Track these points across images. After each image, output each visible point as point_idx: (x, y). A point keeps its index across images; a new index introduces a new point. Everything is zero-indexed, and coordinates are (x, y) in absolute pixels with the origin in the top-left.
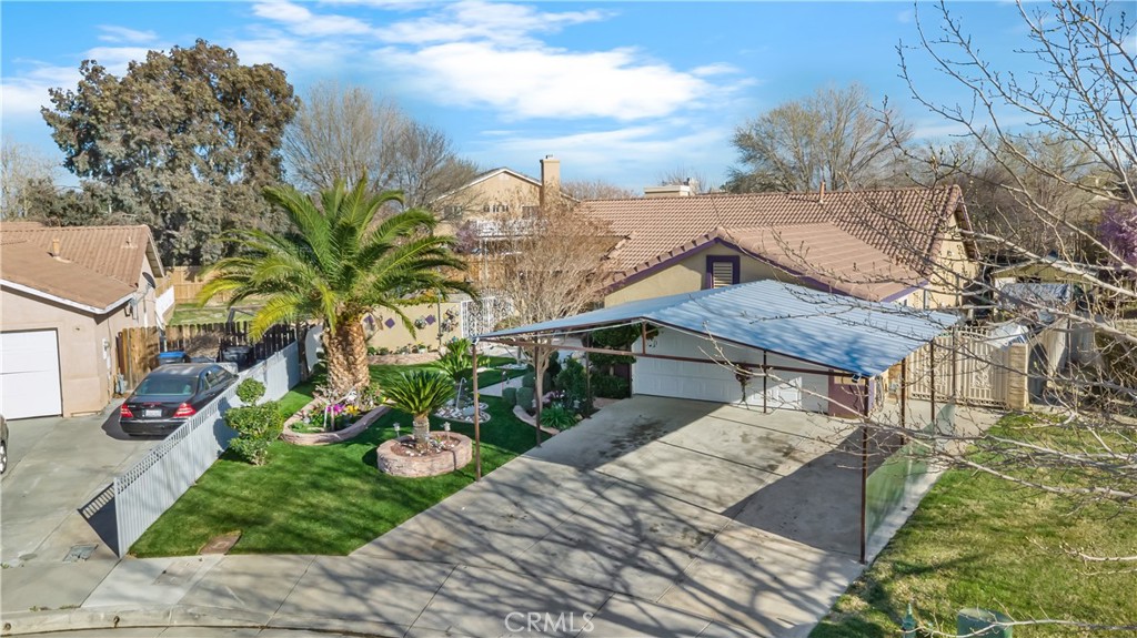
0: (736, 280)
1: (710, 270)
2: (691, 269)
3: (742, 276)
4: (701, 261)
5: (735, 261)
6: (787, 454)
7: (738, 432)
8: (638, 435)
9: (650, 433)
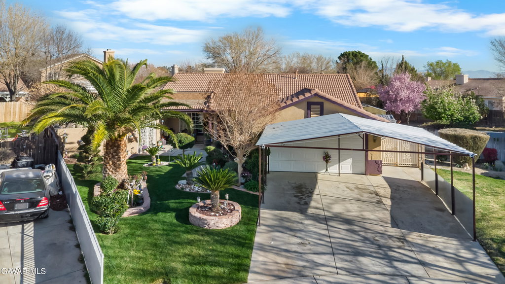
0: (322, 114)
1: (309, 108)
2: (299, 108)
3: (325, 112)
4: (305, 105)
5: (321, 104)
6: (377, 194)
7: (342, 186)
8: (301, 192)
9: (304, 190)
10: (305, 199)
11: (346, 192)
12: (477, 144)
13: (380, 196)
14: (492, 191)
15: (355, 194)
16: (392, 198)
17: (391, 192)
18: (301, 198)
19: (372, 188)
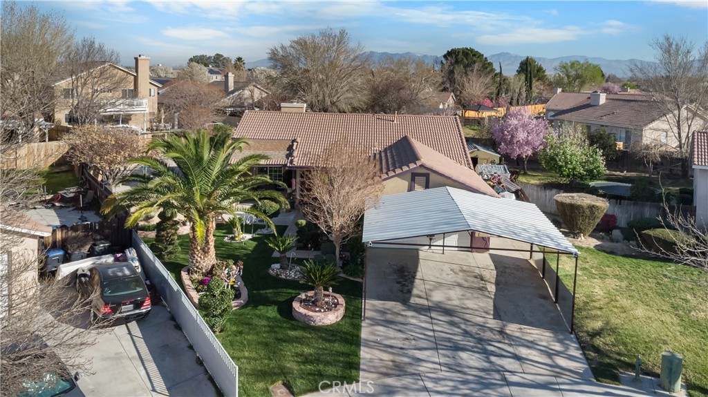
0: (427, 187)
1: (413, 180)
2: (403, 180)
3: (430, 184)
4: (409, 176)
5: (427, 176)
6: (482, 279)
7: (446, 267)
8: (403, 276)
9: (407, 274)
10: (407, 286)
11: (450, 276)
12: (594, 213)
13: (485, 281)
14: (601, 272)
15: (460, 278)
16: (497, 284)
17: (497, 276)
18: (404, 285)
19: (477, 271)
